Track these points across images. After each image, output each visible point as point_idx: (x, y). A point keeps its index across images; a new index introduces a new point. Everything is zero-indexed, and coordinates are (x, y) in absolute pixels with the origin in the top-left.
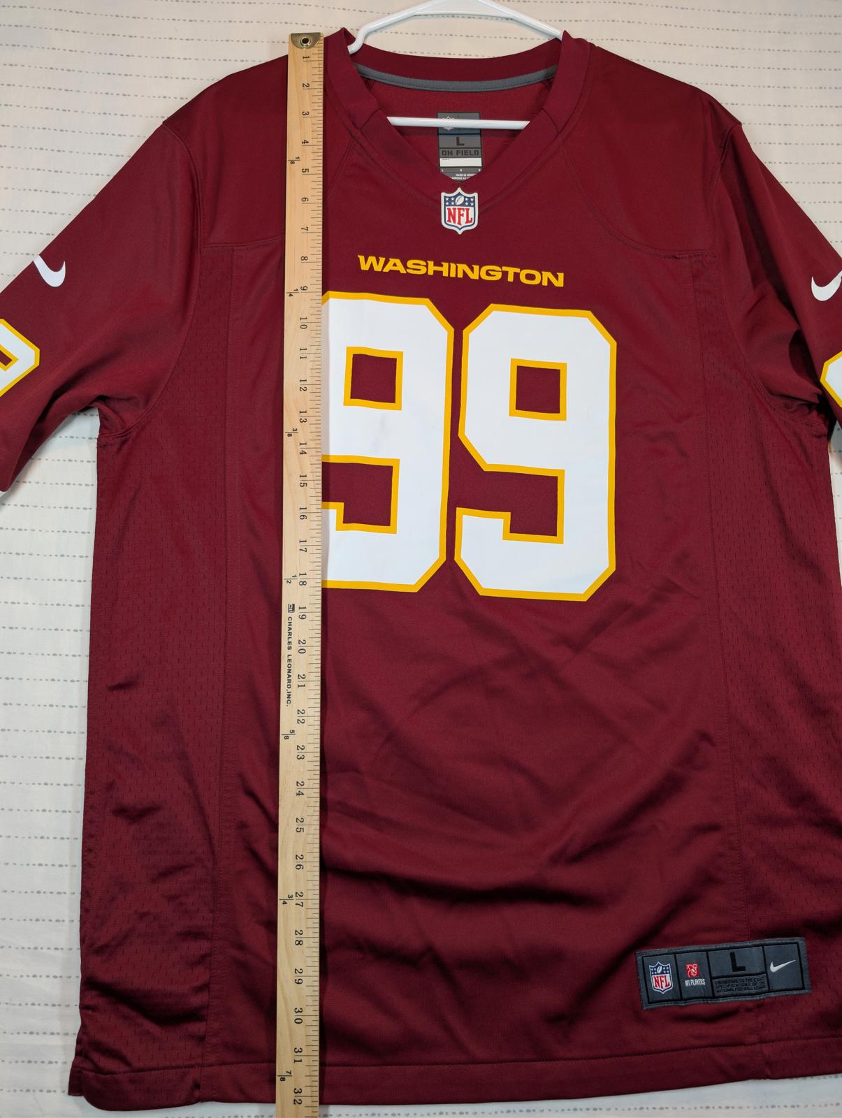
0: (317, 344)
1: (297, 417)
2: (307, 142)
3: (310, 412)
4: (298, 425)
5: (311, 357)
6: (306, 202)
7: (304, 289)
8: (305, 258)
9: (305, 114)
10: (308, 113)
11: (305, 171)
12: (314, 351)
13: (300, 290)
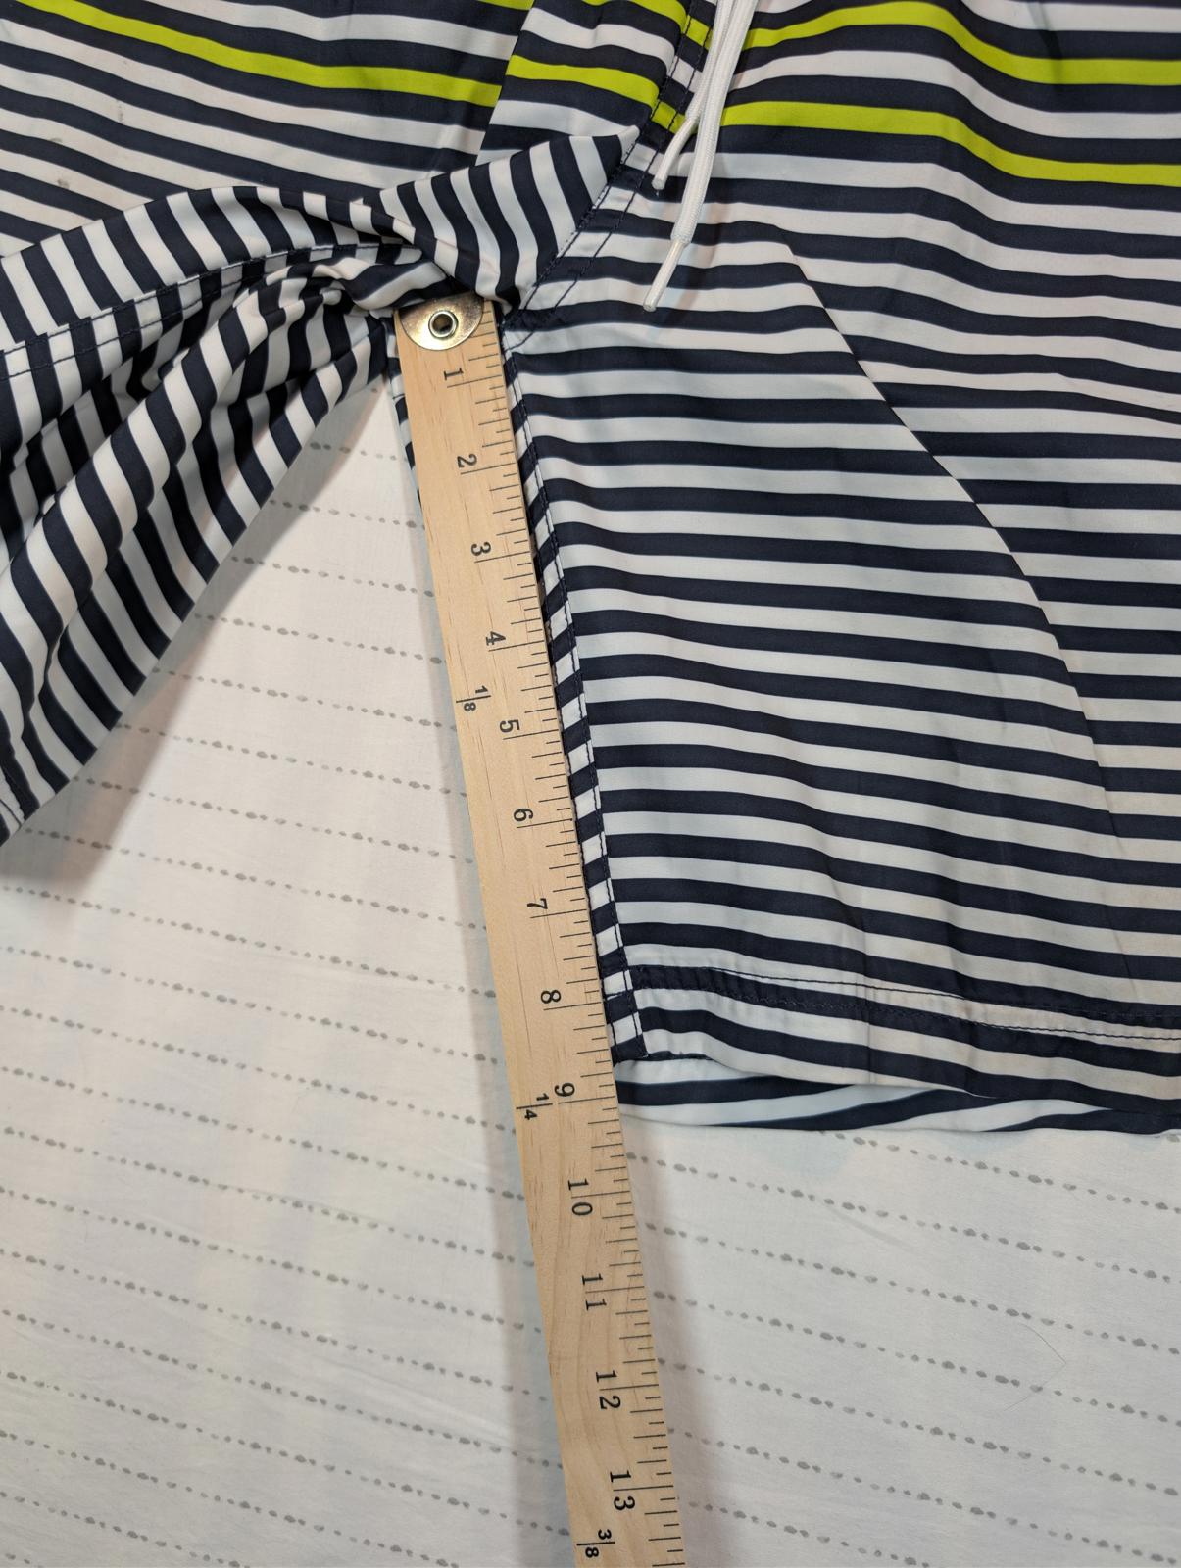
0: (629, 1258)
1: (605, 1493)
2: (502, 638)
3: (641, 1476)
4: (613, 1520)
5: (619, 1301)
6: (527, 821)
7: (565, 1091)
8: (551, 996)
9: (481, 550)
10: (486, 549)
11: (510, 726)
12: (625, 1282)
13: (553, 1098)
